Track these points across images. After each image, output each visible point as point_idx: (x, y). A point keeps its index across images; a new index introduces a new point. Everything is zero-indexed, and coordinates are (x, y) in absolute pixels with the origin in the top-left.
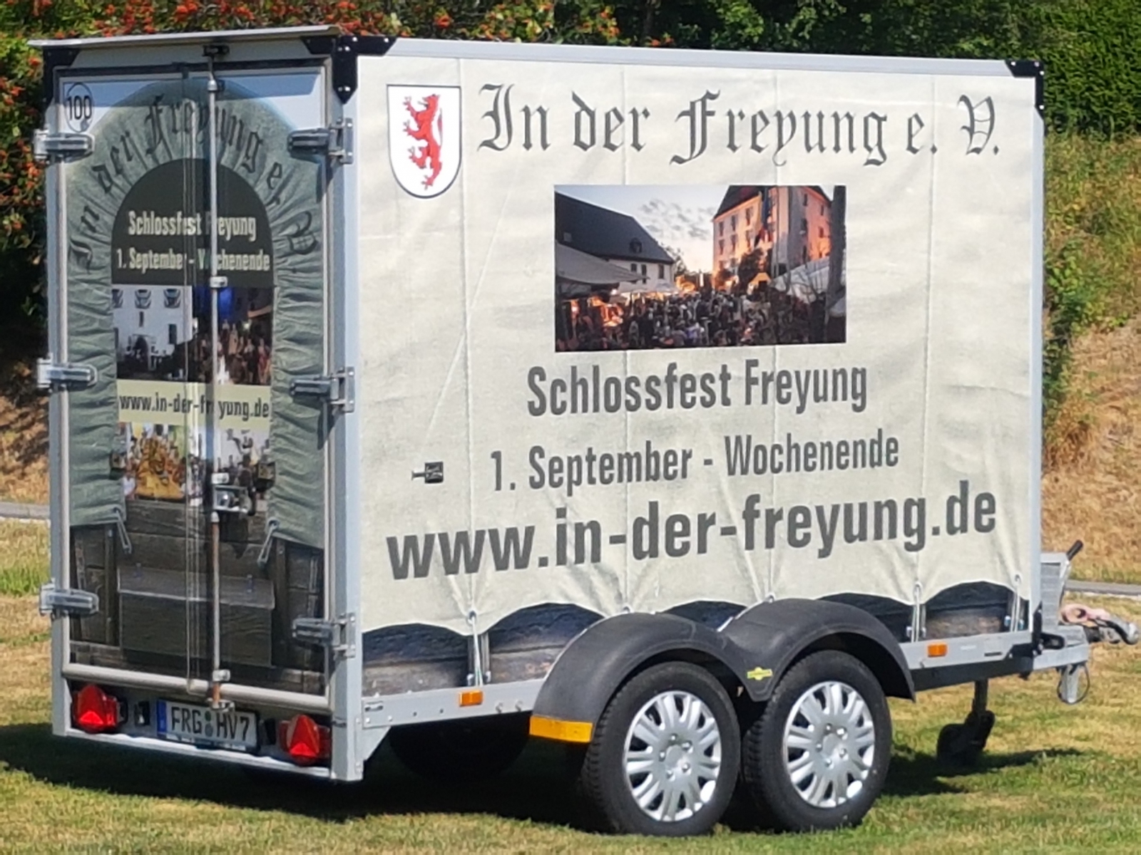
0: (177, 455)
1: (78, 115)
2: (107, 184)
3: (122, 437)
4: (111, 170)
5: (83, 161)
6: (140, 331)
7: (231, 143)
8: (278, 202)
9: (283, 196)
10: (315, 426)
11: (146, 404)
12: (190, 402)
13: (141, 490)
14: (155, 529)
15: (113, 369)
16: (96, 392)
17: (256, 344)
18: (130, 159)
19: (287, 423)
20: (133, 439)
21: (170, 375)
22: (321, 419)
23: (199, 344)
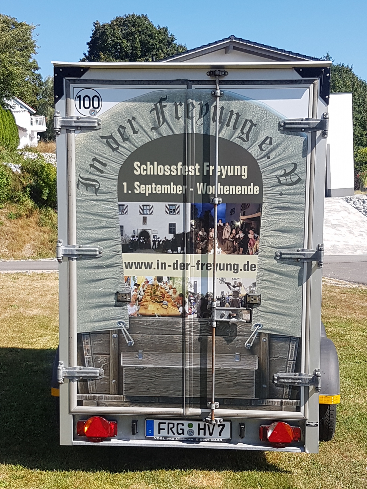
0: (175, 293)
1: (87, 106)
2: (115, 146)
3: (127, 284)
4: (119, 138)
5: (92, 133)
6: (144, 227)
7: (228, 125)
8: (269, 158)
9: (273, 155)
10: (297, 275)
11: (149, 266)
12: (188, 264)
13: (143, 312)
14: (156, 331)
15: (120, 248)
16: (103, 261)
17: (246, 233)
18: (135, 132)
19: (272, 274)
20: (137, 285)
21: (170, 251)
22: (301, 271)
23: (197, 234)
